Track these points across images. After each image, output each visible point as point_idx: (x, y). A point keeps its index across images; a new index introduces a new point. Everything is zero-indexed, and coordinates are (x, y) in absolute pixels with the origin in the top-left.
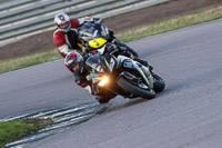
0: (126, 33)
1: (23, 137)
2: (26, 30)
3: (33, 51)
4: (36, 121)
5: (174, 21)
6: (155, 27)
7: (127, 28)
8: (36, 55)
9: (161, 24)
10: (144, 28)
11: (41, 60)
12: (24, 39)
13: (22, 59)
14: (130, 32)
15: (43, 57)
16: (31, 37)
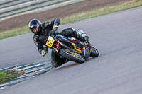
0: (71, 17)
1: (5, 82)
2: (8, 14)
3: (11, 27)
4: (13, 72)
5: (102, 9)
6: (90, 13)
7: (72, 13)
8: (14, 30)
9: (94, 12)
10: (83, 14)
11: (17, 33)
12: (6, 20)
13: (5, 32)
14: (74, 16)
15: (18, 31)
16: (11, 18)
